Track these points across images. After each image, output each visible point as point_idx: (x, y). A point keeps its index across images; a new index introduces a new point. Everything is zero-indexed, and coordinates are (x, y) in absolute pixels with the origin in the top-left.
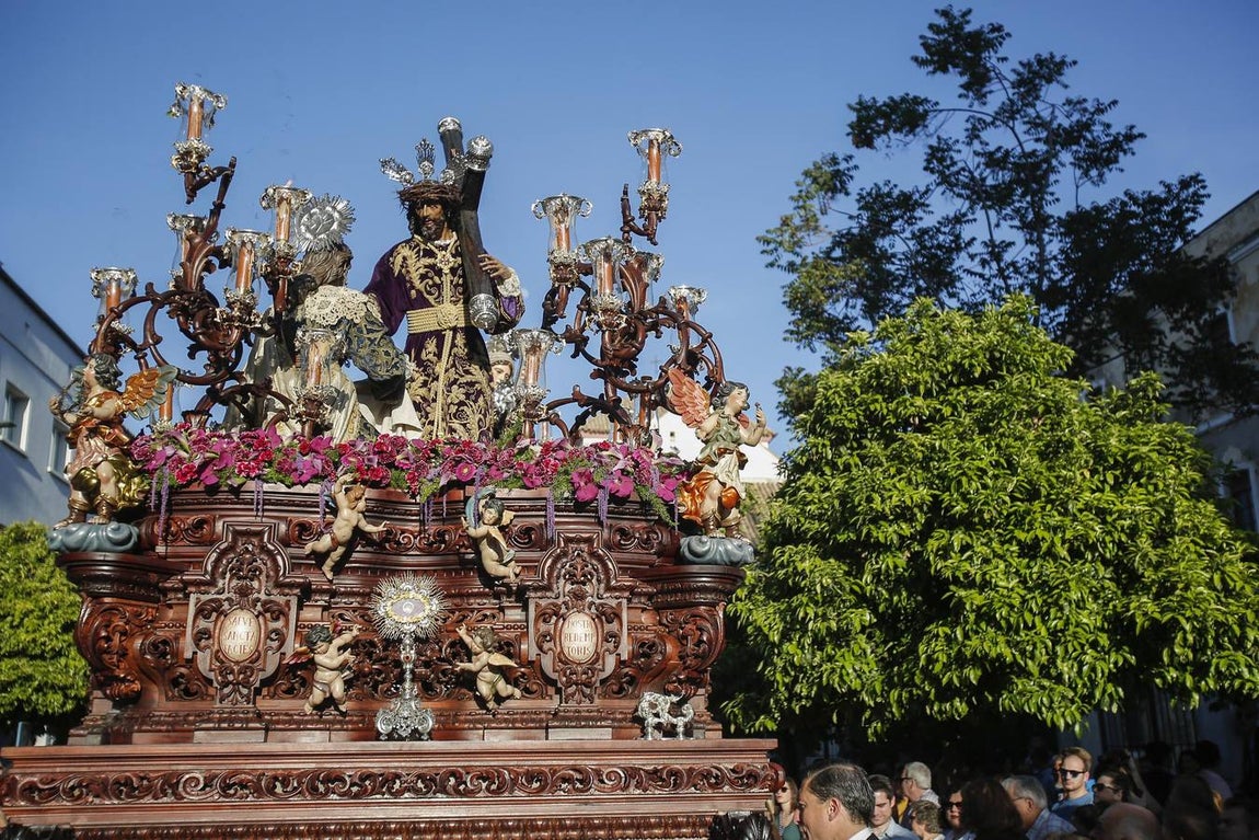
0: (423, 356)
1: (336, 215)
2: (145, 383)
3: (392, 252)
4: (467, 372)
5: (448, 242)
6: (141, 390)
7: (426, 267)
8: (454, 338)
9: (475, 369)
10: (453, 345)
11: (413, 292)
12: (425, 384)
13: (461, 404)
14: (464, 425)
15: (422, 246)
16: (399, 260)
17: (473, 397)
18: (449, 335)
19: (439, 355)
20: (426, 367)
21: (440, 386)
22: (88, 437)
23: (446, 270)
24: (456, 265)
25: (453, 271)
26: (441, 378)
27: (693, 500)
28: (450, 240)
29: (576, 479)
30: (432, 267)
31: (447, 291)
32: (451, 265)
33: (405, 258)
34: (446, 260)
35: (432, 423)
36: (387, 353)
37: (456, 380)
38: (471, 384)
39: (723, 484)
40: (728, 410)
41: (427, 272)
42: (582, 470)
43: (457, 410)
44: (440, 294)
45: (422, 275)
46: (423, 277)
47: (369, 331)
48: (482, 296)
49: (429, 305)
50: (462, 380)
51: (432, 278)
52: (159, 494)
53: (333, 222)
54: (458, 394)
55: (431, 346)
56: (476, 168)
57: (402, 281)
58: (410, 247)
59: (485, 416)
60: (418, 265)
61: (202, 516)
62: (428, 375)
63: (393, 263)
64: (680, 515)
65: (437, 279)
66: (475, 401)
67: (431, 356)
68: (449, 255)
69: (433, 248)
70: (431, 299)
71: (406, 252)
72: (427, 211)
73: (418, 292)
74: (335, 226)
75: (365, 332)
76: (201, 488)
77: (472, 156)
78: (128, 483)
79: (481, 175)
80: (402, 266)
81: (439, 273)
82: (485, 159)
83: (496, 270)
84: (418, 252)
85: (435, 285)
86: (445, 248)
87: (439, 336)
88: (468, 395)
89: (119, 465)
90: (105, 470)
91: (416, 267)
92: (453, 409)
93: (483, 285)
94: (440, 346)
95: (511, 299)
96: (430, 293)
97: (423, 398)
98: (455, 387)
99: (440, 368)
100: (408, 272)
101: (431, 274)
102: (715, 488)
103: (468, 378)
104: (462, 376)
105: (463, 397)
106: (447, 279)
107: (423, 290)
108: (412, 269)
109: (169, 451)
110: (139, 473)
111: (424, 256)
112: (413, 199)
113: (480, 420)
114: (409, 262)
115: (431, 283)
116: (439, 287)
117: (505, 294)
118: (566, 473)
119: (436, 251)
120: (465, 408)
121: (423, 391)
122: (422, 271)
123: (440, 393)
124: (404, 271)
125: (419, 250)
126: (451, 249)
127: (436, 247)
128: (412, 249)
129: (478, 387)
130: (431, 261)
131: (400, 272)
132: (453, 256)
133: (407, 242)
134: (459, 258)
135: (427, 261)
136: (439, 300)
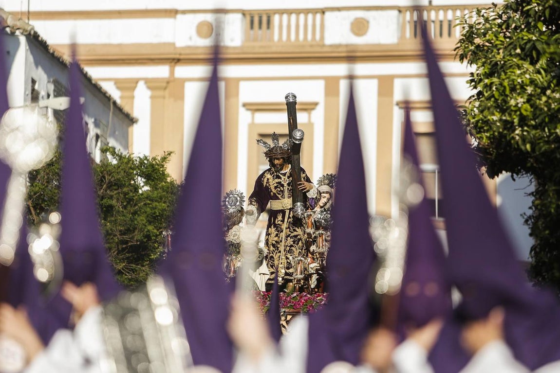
0: (276, 223)
3: (262, 175)
4: (295, 230)
5: (286, 171)
7: (277, 183)
8: (289, 214)
9: (298, 229)
10: (289, 218)
11: (272, 193)
12: (277, 235)
13: (291, 246)
14: (292, 256)
15: (275, 174)
16: (265, 180)
17: (296, 242)
18: (287, 212)
19: (283, 221)
20: (277, 227)
21: (283, 235)
23: (285, 185)
24: (290, 181)
25: (289, 184)
26: (284, 231)
28: (287, 169)
30: (280, 183)
31: (286, 193)
32: (288, 182)
33: (268, 179)
34: (285, 181)
35: (280, 252)
37: (290, 235)
38: (296, 236)
41: (277, 185)
43: (289, 249)
44: (283, 195)
45: (275, 186)
46: (276, 188)
48: (299, 204)
49: (278, 199)
50: (292, 235)
51: (280, 188)
53: (237, 201)
54: (290, 241)
55: (280, 218)
56: (297, 142)
57: (268, 189)
58: (270, 173)
59: (302, 250)
60: (274, 182)
62: (278, 231)
63: (263, 181)
65: (282, 188)
66: (297, 244)
67: (279, 222)
68: (287, 178)
69: (280, 175)
70: (279, 196)
71: (268, 176)
72: (276, 162)
73: (274, 193)
74: (238, 203)
77: (296, 140)
79: (300, 144)
80: (267, 183)
81: (283, 186)
83: (305, 189)
84: (274, 176)
85: (281, 191)
86: (284, 175)
87: (283, 212)
88: (294, 242)
91: (273, 183)
92: (288, 248)
93: (299, 199)
94: (283, 217)
95: (312, 199)
96: (279, 194)
97: (276, 242)
98: (289, 238)
99: (284, 226)
100: (269, 185)
101: (279, 186)
103: (295, 233)
104: (292, 232)
105: (292, 243)
107: (276, 193)
108: (271, 184)
111: (276, 178)
112: (270, 155)
113: (300, 252)
114: (270, 180)
116: (283, 192)
117: (310, 197)
118: (306, 305)
120: (293, 248)
121: (276, 239)
122: (275, 185)
123: (283, 239)
124: (268, 185)
125: (274, 175)
126: (288, 174)
127: (281, 174)
128: (271, 174)
129: (299, 237)
130: (279, 180)
131: (266, 185)
132: (289, 177)
133: (269, 170)
134: (291, 179)
135: (277, 180)
136: (283, 197)
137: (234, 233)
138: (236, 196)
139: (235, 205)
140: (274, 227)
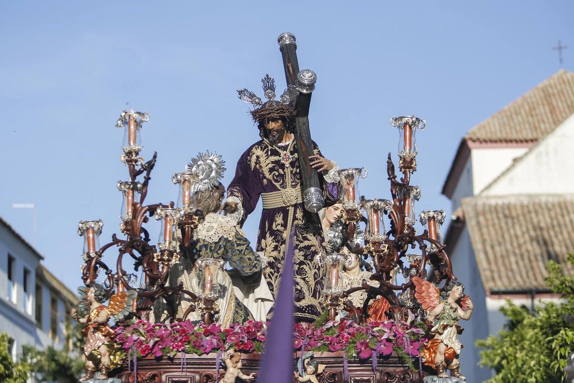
0: (274, 228)
1: (214, 166)
2: (120, 299)
3: (248, 153)
4: (305, 239)
5: (287, 143)
6: (118, 303)
7: (273, 162)
8: (295, 213)
9: (310, 236)
10: (295, 218)
11: (265, 181)
12: (276, 248)
13: (301, 263)
14: (304, 279)
15: (270, 148)
16: (254, 158)
17: (309, 257)
18: (291, 210)
19: (285, 225)
20: (276, 236)
21: (286, 248)
22: (94, 332)
23: (287, 165)
24: (295, 159)
25: (292, 164)
26: (287, 242)
27: (430, 356)
28: (289, 141)
29: (359, 346)
31: (289, 179)
32: (290, 160)
33: (258, 157)
34: (286, 157)
36: (250, 259)
37: (297, 245)
38: (308, 247)
39: (447, 346)
40: (450, 300)
41: (274, 166)
42: (362, 341)
43: (299, 268)
44: (284, 182)
45: (270, 168)
46: (271, 170)
47: (238, 245)
48: (312, 189)
49: (276, 189)
50: (302, 245)
51: (277, 171)
52: (132, 361)
53: (212, 170)
54: (299, 256)
55: (279, 220)
56: (305, 91)
57: (258, 173)
59: (319, 270)
60: (268, 161)
61: (154, 372)
62: (278, 242)
63: (250, 161)
64: (423, 364)
65: (281, 171)
66: (311, 260)
67: (279, 228)
68: (289, 154)
69: (277, 149)
70: (277, 185)
71: (258, 152)
72: (272, 125)
73: (268, 180)
74: (213, 174)
75: (236, 246)
76: (153, 357)
77: (302, 85)
78: (115, 355)
79: (309, 96)
80: (256, 163)
81: (282, 166)
82: (311, 86)
83: (322, 166)
84: (267, 152)
85: (280, 175)
86: (285, 148)
87: (284, 211)
88: (305, 256)
89: (110, 346)
90: (103, 350)
91: (266, 163)
92: (296, 267)
93: (313, 180)
94: (285, 219)
95: (333, 184)
96: (277, 181)
97: (275, 258)
98: (297, 251)
99: (286, 235)
100: (261, 167)
101: (277, 167)
102: (442, 348)
103: (306, 243)
104: (301, 242)
105: (302, 258)
106: (288, 171)
107: (272, 179)
108: (263, 165)
109: (135, 337)
110: (119, 349)
111: (271, 155)
112: (261, 117)
113: (315, 273)
114: (261, 159)
115: (277, 173)
116: (282, 176)
117: (329, 181)
118: (354, 342)
119: (280, 151)
120: (304, 266)
121: (275, 254)
122: (271, 166)
124: (258, 166)
125: (268, 150)
126: (290, 148)
127: (280, 148)
128: (262, 149)
129: (313, 249)
130: (277, 158)
131: (255, 167)
132: (292, 153)
133: (259, 143)
134: (296, 155)
135: (273, 158)
136: (284, 186)
137: (209, 224)
138: (209, 161)
139: (208, 176)
140: (271, 235)
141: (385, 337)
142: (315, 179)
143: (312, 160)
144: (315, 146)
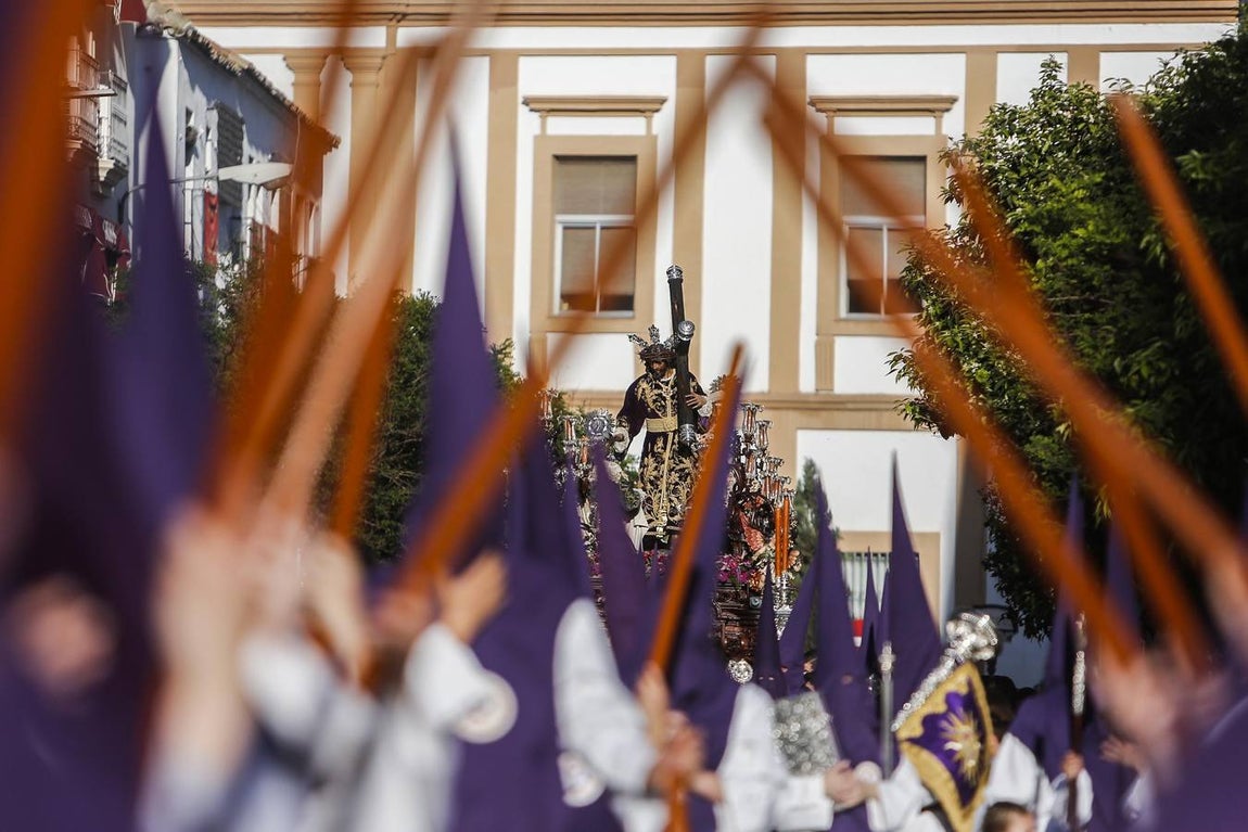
0: (655, 450)
3: (635, 385)
4: (681, 462)
5: (669, 379)
7: (656, 395)
8: (674, 438)
9: (685, 459)
10: (673, 443)
11: (649, 409)
12: (656, 468)
13: (677, 484)
14: (678, 498)
15: (654, 382)
16: (640, 390)
17: (683, 479)
18: (671, 435)
19: (664, 448)
20: (656, 457)
21: (664, 468)
23: (668, 398)
24: (675, 393)
25: (672, 397)
26: (666, 463)
28: (671, 377)
30: (660, 395)
31: (669, 410)
32: (671, 394)
33: (644, 389)
34: (667, 391)
35: (660, 491)
37: (674, 467)
38: (683, 470)
41: (657, 398)
43: (674, 488)
44: (665, 411)
46: (655, 401)
48: (687, 425)
49: (658, 417)
50: (678, 468)
51: (660, 402)
54: (675, 477)
55: (660, 444)
56: (685, 339)
57: (643, 403)
59: (691, 488)
60: (652, 394)
62: (658, 462)
63: (637, 392)
65: (663, 402)
66: (685, 481)
67: (660, 450)
68: (670, 388)
69: (660, 383)
70: (660, 413)
71: (644, 385)
72: (656, 366)
73: (652, 409)
74: (605, 429)
77: (684, 335)
79: (688, 343)
80: (642, 395)
81: (664, 399)
82: (691, 336)
83: (696, 404)
84: (651, 386)
85: (662, 405)
86: (667, 383)
87: (665, 435)
88: (680, 478)
91: (650, 396)
92: (672, 487)
94: (665, 443)
95: (707, 417)
96: (659, 410)
97: (655, 477)
98: (673, 472)
99: (667, 455)
100: (646, 397)
101: (659, 399)
103: (682, 466)
104: (677, 465)
105: (677, 480)
106: (669, 403)
107: (655, 408)
108: (648, 396)
111: (655, 389)
112: (647, 356)
113: (688, 492)
114: (646, 391)
115: (659, 404)
116: (664, 407)
117: (702, 415)
119: (662, 385)
120: (678, 487)
121: (655, 473)
122: (654, 398)
123: (665, 474)
124: (643, 397)
125: (652, 384)
126: (671, 383)
127: (662, 383)
128: (647, 383)
129: (687, 471)
130: (660, 391)
131: (641, 398)
132: (672, 387)
133: (645, 377)
134: (676, 389)
135: (656, 392)
136: (665, 415)
138: (602, 418)
139: (601, 431)
140: (652, 456)
141: (723, 568)
142: (690, 416)
143: (690, 398)
144: (694, 379)
